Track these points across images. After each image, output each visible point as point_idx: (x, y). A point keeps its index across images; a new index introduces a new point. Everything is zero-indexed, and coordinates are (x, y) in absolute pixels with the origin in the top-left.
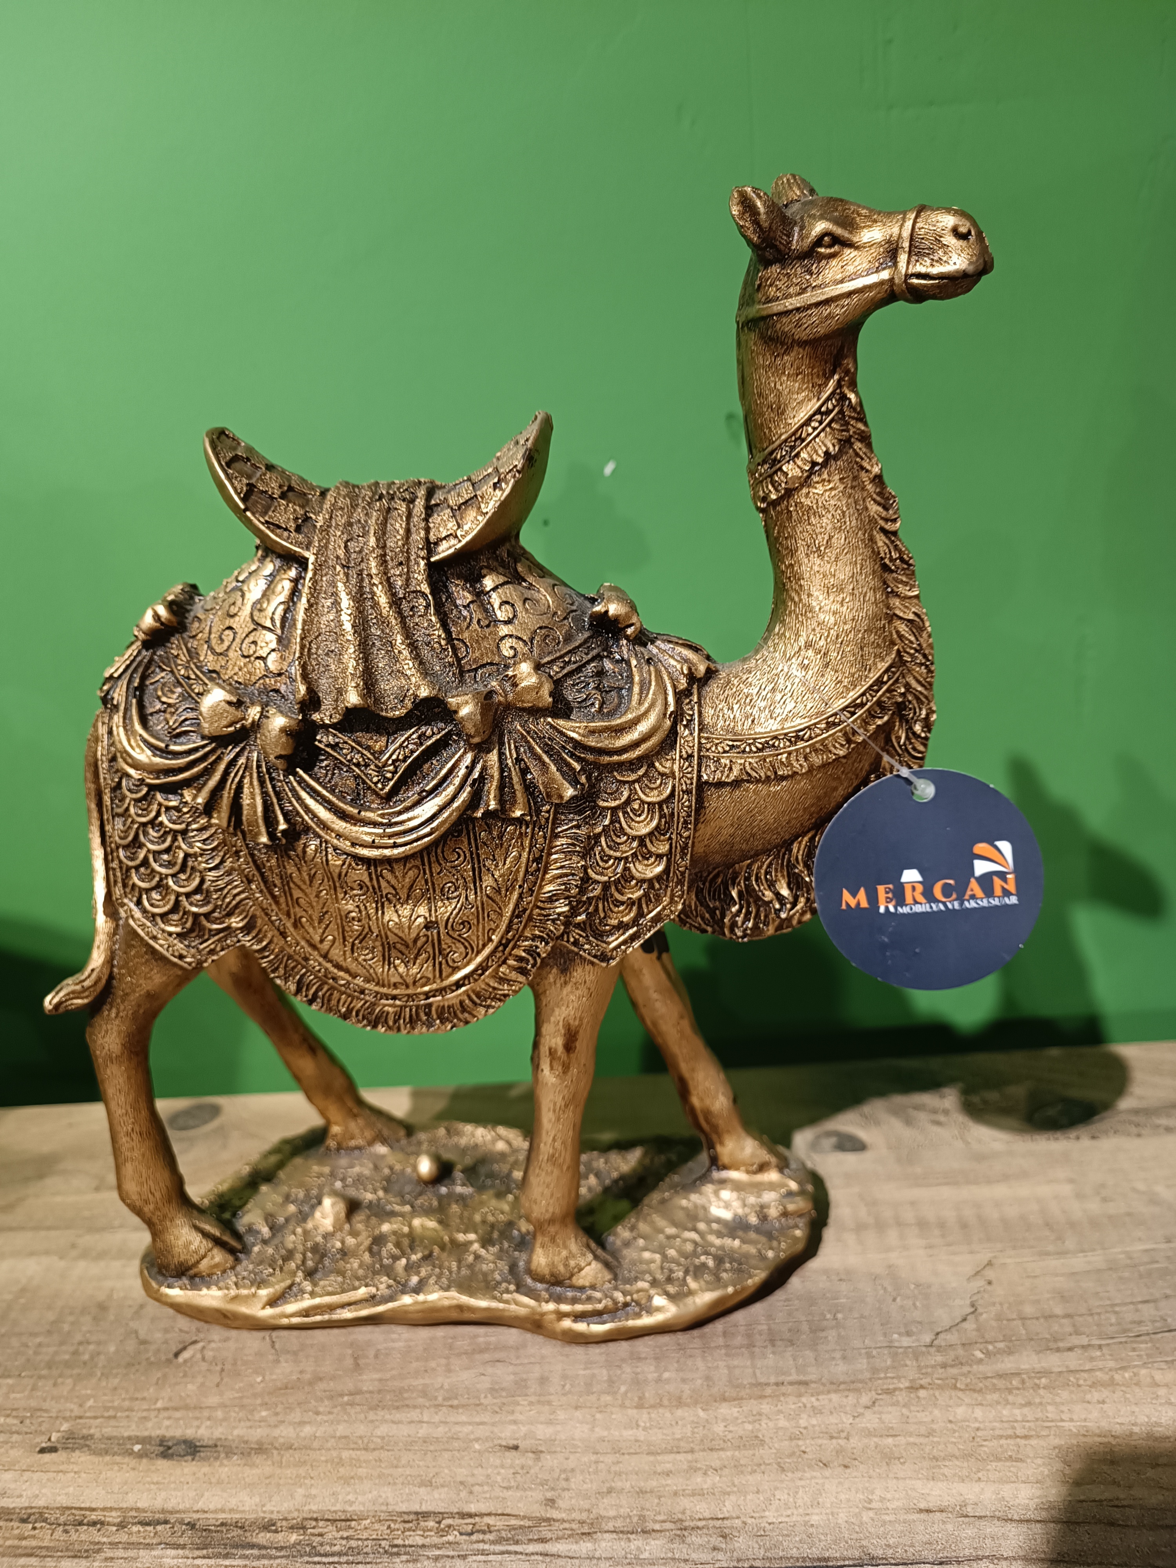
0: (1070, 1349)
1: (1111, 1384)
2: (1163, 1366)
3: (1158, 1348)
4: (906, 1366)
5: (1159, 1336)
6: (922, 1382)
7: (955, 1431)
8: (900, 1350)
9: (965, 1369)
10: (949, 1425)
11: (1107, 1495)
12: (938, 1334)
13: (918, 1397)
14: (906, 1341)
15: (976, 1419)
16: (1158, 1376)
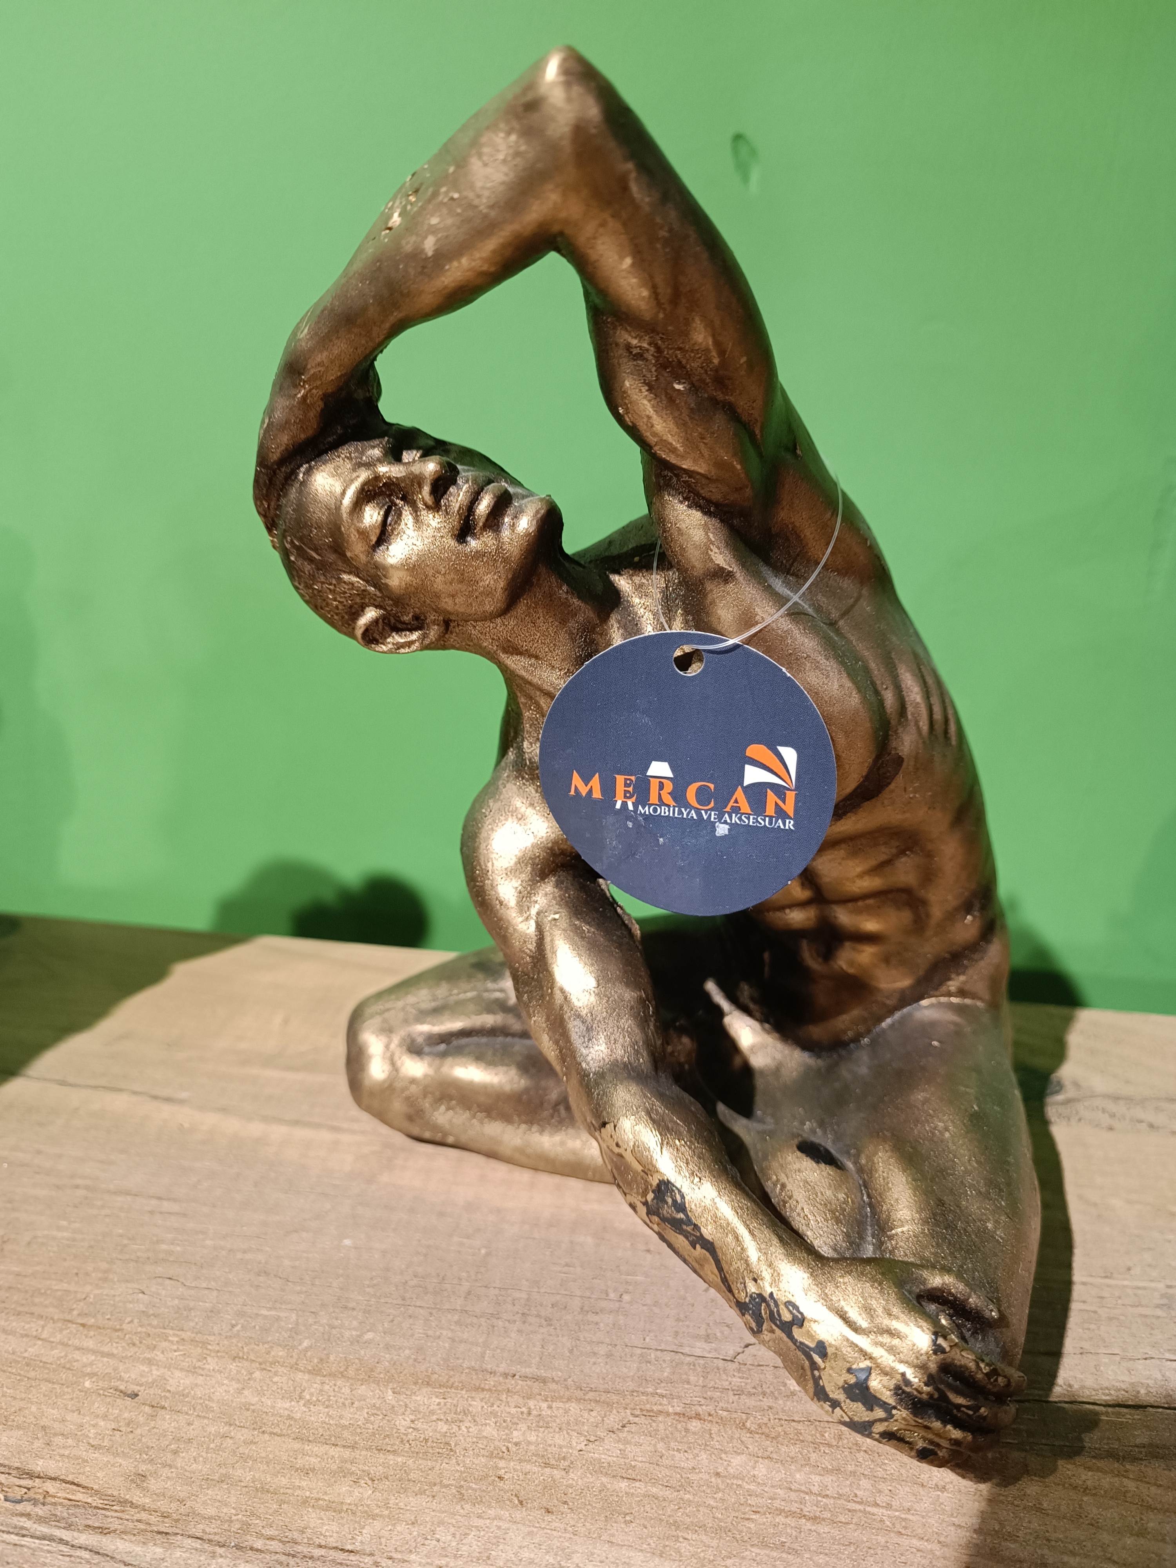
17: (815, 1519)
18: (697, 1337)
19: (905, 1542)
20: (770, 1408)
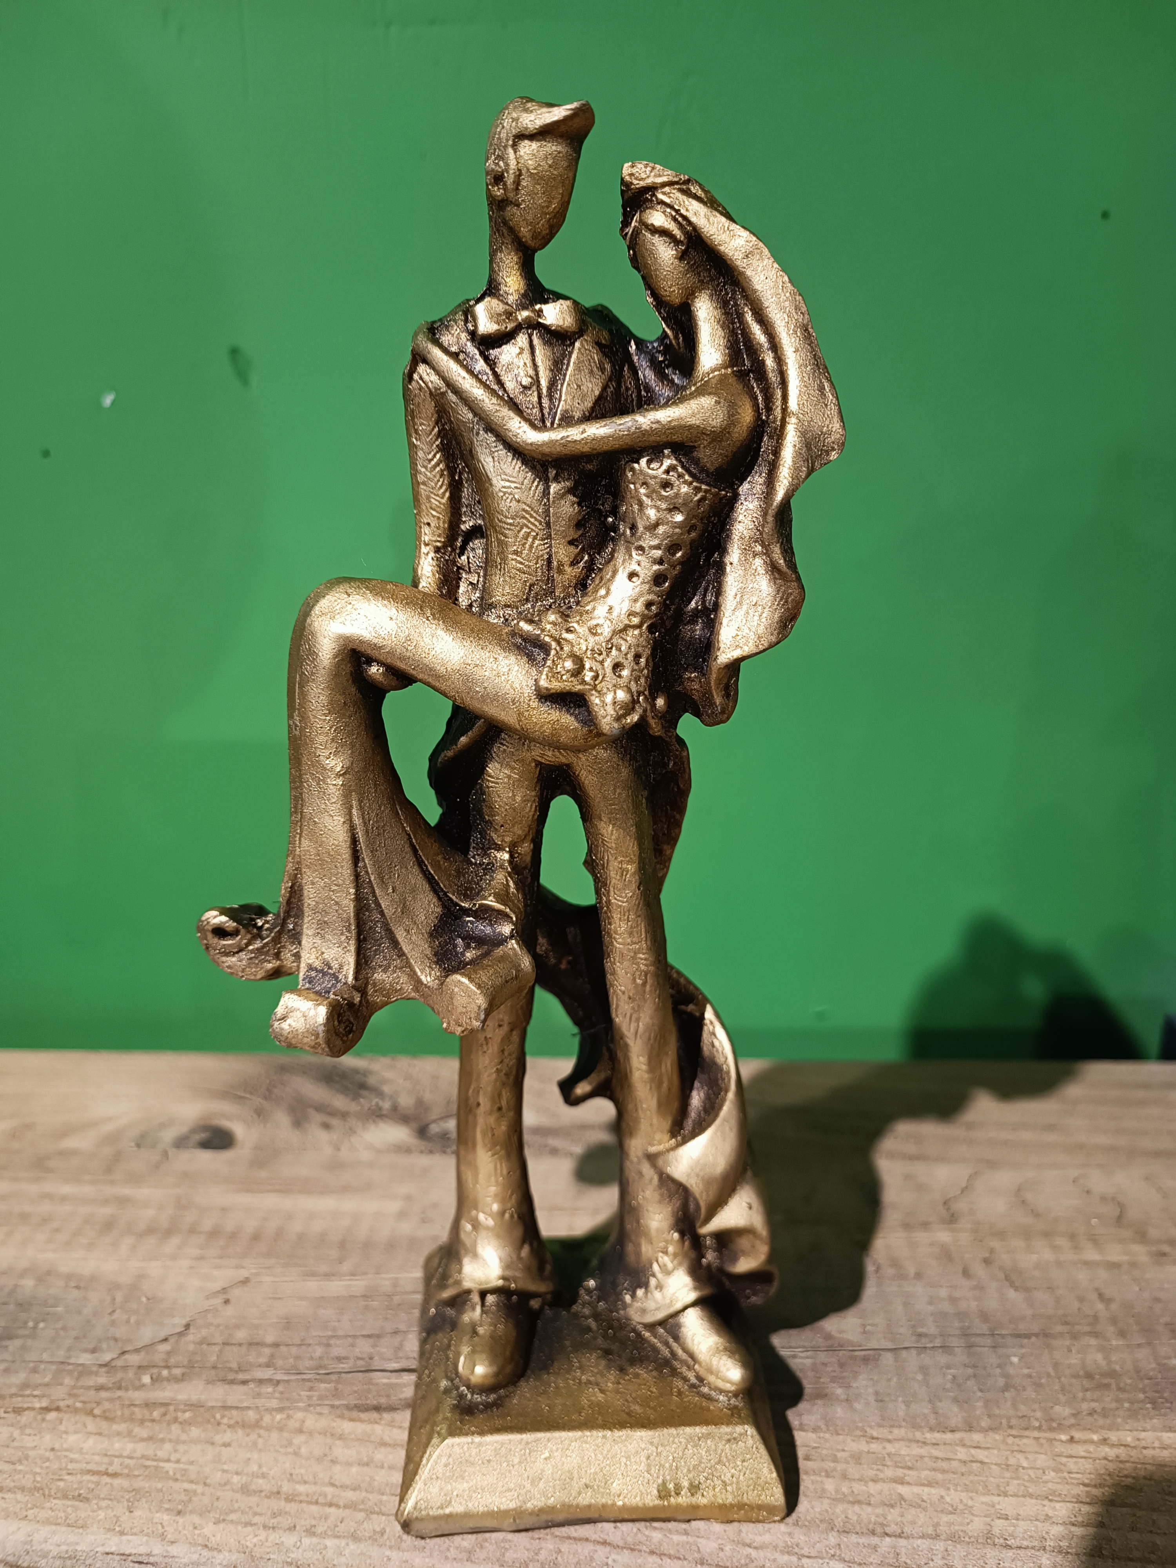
0: (244, 1382)
1: (257, 1425)
2: (326, 1410)
3: (336, 1389)
4: (61, 1384)
5: (351, 1375)
6: (61, 1404)
7: (48, 1460)
8: (70, 1367)
9: (119, 1393)
10: (48, 1454)
11: (142, 1550)
12: (123, 1353)
13: (43, 1420)
14: (85, 1359)
15: (80, 1451)
16: (311, 1422)
17: (115, 1475)
18: (85, 1351)
19: (177, 1486)
20: (120, 1397)
